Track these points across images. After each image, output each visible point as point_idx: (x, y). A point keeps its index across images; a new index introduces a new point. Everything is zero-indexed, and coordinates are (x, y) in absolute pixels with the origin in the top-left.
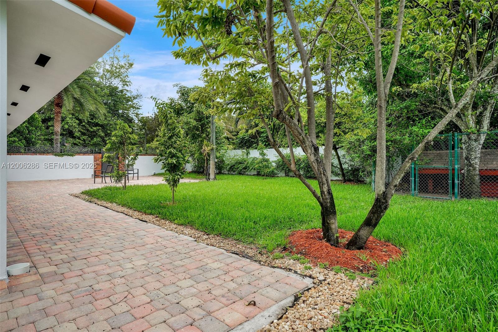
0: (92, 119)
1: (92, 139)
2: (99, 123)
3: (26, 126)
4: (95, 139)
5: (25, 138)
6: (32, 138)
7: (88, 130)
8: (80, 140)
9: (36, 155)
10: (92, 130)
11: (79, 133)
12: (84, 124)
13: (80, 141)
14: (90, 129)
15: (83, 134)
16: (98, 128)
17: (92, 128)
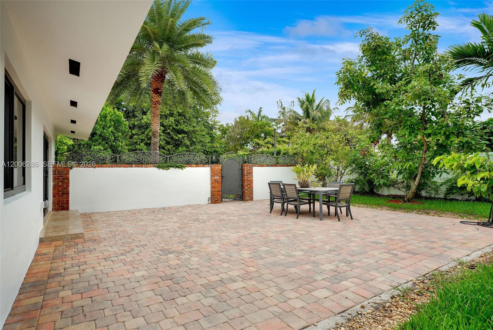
0: (177, 125)
1: (177, 148)
2: (184, 129)
3: (112, 132)
4: (180, 148)
5: (111, 147)
6: (119, 147)
7: (172, 138)
8: (165, 149)
9: (132, 167)
10: (177, 138)
11: (164, 142)
12: (169, 131)
13: (165, 151)
14: (174, 136)
15: (168, 143)
16: (183, 135)
17: (176, 136)
